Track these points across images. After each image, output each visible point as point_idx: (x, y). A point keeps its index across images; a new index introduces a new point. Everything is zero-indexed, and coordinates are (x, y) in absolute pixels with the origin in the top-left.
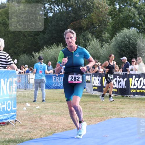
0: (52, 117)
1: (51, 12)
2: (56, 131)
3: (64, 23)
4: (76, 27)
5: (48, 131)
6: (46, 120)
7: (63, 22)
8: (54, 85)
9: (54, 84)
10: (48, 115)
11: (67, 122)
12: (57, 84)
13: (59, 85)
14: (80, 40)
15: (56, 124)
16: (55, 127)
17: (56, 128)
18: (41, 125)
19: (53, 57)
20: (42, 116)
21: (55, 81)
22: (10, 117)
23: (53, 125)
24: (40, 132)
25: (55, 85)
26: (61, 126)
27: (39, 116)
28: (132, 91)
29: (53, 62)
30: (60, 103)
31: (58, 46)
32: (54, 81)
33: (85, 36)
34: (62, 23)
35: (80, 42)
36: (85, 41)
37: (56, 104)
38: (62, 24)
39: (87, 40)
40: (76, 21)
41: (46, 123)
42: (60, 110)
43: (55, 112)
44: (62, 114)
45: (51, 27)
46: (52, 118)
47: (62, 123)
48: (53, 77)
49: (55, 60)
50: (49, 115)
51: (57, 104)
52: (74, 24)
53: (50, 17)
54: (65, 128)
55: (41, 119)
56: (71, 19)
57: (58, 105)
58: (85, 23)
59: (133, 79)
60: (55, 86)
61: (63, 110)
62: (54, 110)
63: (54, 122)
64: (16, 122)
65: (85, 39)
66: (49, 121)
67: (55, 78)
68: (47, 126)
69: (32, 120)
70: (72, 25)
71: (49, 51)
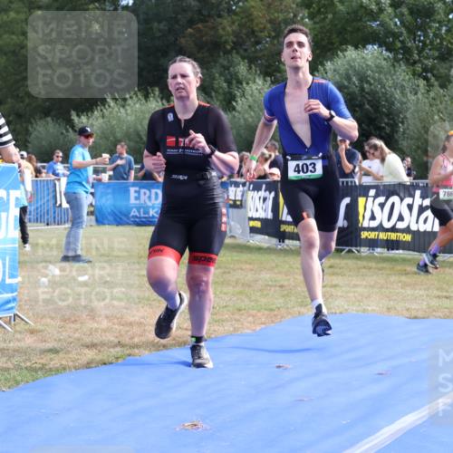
0: (126, 308)
2: (136, 351)
3: (166, 28)
4: (204, 39)
5: (111, 350)
6: (107, 317)
7: (164, 23)
8: (134, 212)
9: (134, 209)
12: (142, 210)
13: (148, 213)
14: (214, 79)
15: (136, 329)
16: (132, 338)
17: (136, 340)
18: (91, 332)
19: (131, 130)
21: (138, 202)
23: (128, 331)
24: (86, 351)
25: (137, 214)
28: (364, 235)
29: (132, 144)
31: (146, 97)
32: (132, 201)
33: (228, 69)
34: (162, 26)
35: (216, 86)
36: (229, 83)
38: (160, 30)
39: (234, 82)
40: (202, 21)
41: (105, 324)
43: (134, 293)
44: (154, 300)
46: (125, 311)
48: (132, 190)
52: (199, 30)
53: (125, 7)
55: (93, 314)
56: (189, 15)
58: (229, 29)
59: (370, 200)
60: (136, 217)
63: (131, 324)
64: (18, 320)
65: (229, 77)
66: (115, 321)
67: (138, 192)
68: (108, 334)
69: (63, 316)
70: (191, 35)
71: (122, 110)
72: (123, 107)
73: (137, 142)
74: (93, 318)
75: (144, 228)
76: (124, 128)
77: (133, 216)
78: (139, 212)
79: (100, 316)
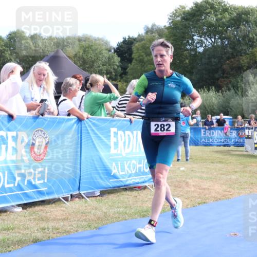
0: (202, 182)
1: (201, 46)
2: (207, 200)
3: (217, 61)
4: (234, 65)
5: (196, 200)
6: (193, 185)
8: (203, 140)
11: (220, 189)
12: (206, 139)
13: (209, 141)
14: (238, 82)
15: (206, 191)
16: (205, 195)
17: (207, 196)
18: (188, 192)
20: (188, 180)
22: (148, 180)
23: (203, 192)
24: (186, 200)
26: (213, 195)
27: (184, 180)
29: (202, 111)
30: (212, 164)
31: (209, 90)
32: (202, 135)
34: (215, 60)
37: (206, 165)
38: (215, 62)
40: (233, 58)
41: (193, 189)
42: (211, 173)
43: (205, 175)
44: (214, 179)
45: (200, 66)
47: (214, 190)
48: (202, 130)
50: (197, 179)
52: (231, 62)
53: (199, 53)
54: (219, 197)
55: (187, 184)
56: (227, 55)
57: (208, 166)
58: (245, 61)
60: (204, 142)
61: (215, 174)
62: (203, 172)
63: (204, 189)
66: (197, 187)
67: (205, 132)
68: (195, 193)
69: (175, 185)
70: (228, 64)
73: (204, 110)
74: (188, 186)
75: (207, 147)
79: (190, 185)
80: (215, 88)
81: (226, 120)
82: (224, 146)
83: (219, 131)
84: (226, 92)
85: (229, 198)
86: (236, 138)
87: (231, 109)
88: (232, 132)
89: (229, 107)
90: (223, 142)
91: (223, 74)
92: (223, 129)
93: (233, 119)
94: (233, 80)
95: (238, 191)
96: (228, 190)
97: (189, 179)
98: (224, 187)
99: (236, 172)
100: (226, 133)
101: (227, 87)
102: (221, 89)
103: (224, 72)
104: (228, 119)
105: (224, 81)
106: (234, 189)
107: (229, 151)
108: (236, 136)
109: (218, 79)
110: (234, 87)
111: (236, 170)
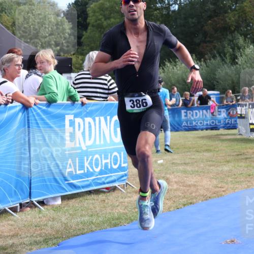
0: (186, 177)
1: (175, 3)
2: (194, 200)
3: (196, 21)
4: (218, 26)
5: (180, 201)
6: (176, 182)
7: (195, 18)
8: (184, 124)
9: (185, 122)
10: (179, 174)
11: (210, 185)
12: (189, 122)
13: (192, 124)
14: (225, 47)
15: (192, 189)
16: (191, 193)
17: (194, 194)
19: (180, 78)
20: (168, 176)
21: (186, 118)
22: (118, 179)
23: (188, 190)
24: (167, 202)
25: (186, 124)
26: (201, 192)
27: (163, 175)
30: (197, 154)
32: (183, 117)
33: (233, 41)
34: (194, 20)
35: (226, 51)
36: (233, 49)
37: (189, 155)
38: (193, 23)
39: (236, 48)
40: (216, 16)
41: (175, 186)
42: (197, 166)
43: (189, 168)
44: (201, 172)
45: (175, 28)
46: (185, 179)
47: (202, 186)
48: (183, 111)
49: (184, 83)
51: (192, 155)
52: (215, 21)
53: (174, 11)
54: (209, 195)
56: (209, 13)
57: (193, 157)
58: (233, 19)
60: (186, 126)
61: (202, 165)
62: (187, 164)
63: (190, 186)
64: (128, 186)
65: (233, 46)
66: (181, 184)
67: (186, 113)
68: (178, 192)
70: (210, 24)
71: (175, 68)
72: (175, 66)
73: (183, 85)
75: (190, 132)
76: (176, 77)
77: (184, 126)
78: (187, 123)
79: (172, 182)
80: (196, 56)
81: (211, 96)
82: (212, 129)
83: (204, 111)
84: (210, 60)
85: (221, 195)
86: (226, 119)
87: (218, 82)
88: (220, 112)
89: (214, 79)
90: (210, 125)
91: (206, 38)
92: (209, 108)
93: (220, 94)
94: (218, 45)
95: (232, 186)
96: (220, 186)
97: (170, 174)
98: (215, 182)
99: (228, 162)
100: (212, 113)
101: (211, 54)
102: (203, 57)
103: (205, 34)
104: (214, 94)
105: (207, 46)
106: (227, 183)
107: (218, 135)
108: (226, 116)
109: (199, 45)
110: (219, 53)
111: (228, 159)
